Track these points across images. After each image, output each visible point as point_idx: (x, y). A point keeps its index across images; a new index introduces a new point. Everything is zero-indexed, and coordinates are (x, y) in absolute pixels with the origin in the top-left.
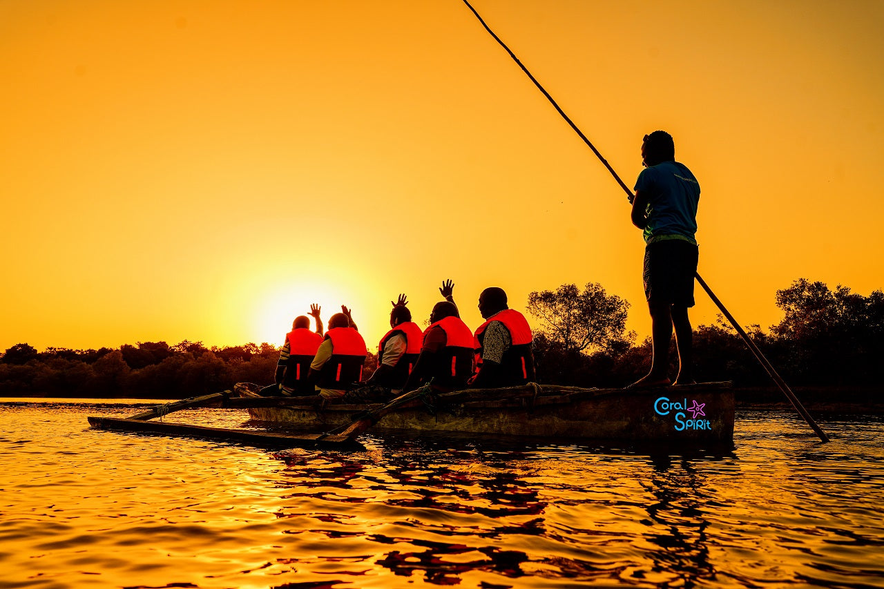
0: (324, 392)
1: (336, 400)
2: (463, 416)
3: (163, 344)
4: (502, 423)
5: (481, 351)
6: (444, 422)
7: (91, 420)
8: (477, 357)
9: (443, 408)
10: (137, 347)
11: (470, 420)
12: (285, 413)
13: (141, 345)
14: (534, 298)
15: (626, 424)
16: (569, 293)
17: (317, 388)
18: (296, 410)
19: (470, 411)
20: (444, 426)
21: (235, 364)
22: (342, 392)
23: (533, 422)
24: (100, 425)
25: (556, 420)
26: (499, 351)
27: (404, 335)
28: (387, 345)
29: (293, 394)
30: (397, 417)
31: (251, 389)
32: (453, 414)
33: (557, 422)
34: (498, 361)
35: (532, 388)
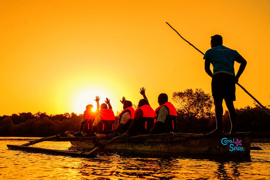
0: (98, 135)
1: (102, 138)
2: (148, 145)
3: (30, 114)
4: (161, 148)
5: (156, 118)
6: (141, 147)
7: (8, 146)
8: (155, 120)
9: (141, 142)
10: (19, 115)
11: (149, 147)
12: (83, 143)
13: (20, 114)
14: (175, 95)
15: (207, 149)
16: (189, 92)
17: (95, 133)
18: (87, 142)
19: (150, 143)
20: (141, 149)
21: (56, 122)
22: (104, 135)
23: (172, 148)
24: (11, 147)
25: (181, 147)
26: (164, 118)
27: (130, 112)
28: (123, 115)
29: (87, 136)
30: (124, 145)
31: (72, 134)
32: (144, 144)
33: (181, 148)
34: (163, 122)
35: (172, 134)
